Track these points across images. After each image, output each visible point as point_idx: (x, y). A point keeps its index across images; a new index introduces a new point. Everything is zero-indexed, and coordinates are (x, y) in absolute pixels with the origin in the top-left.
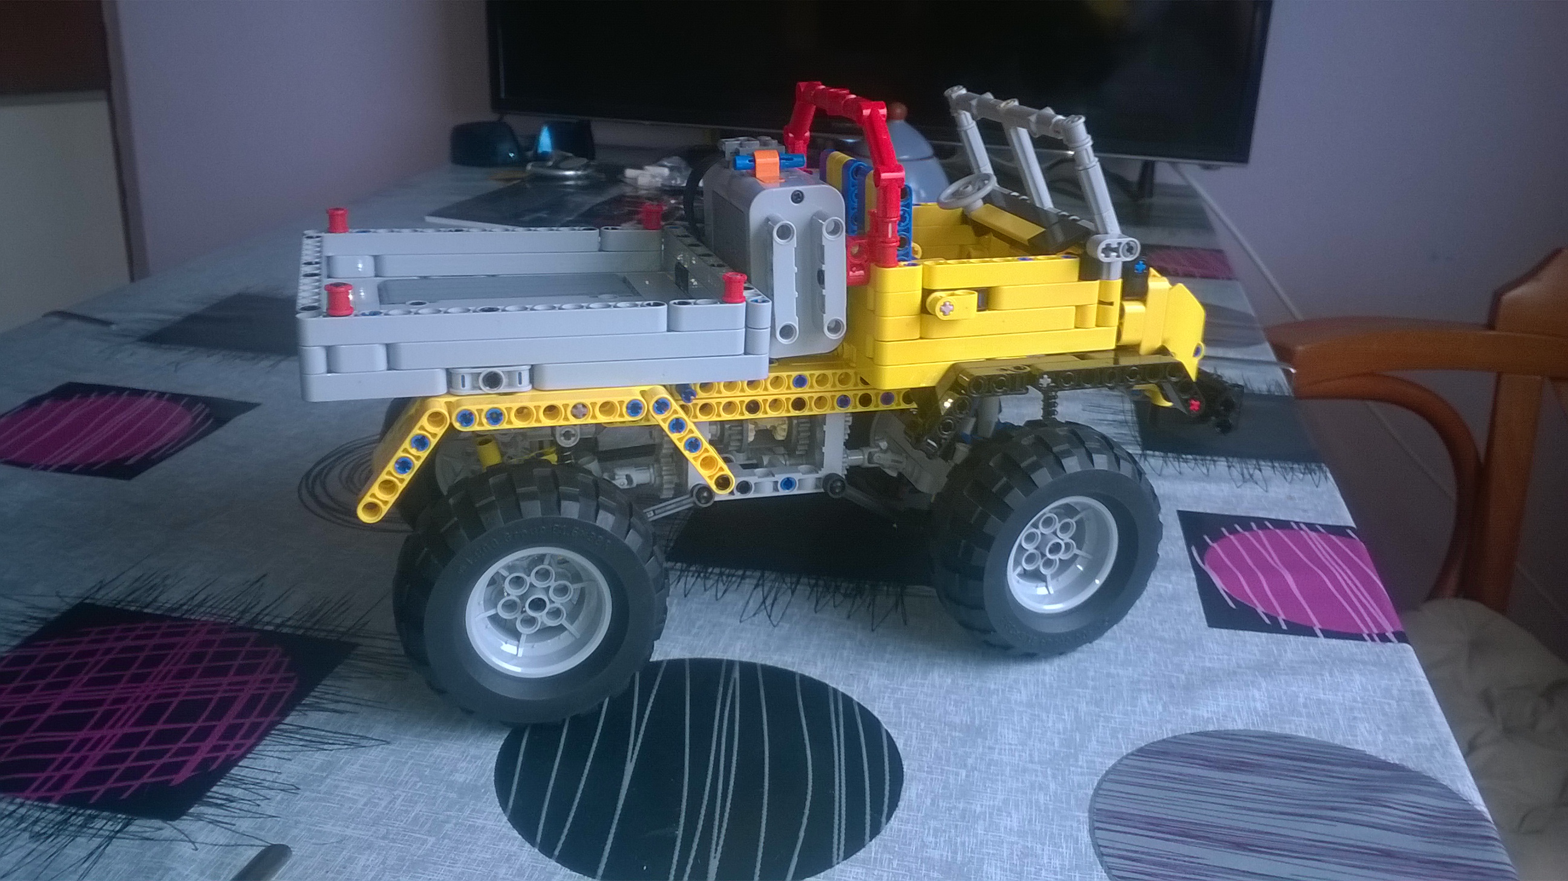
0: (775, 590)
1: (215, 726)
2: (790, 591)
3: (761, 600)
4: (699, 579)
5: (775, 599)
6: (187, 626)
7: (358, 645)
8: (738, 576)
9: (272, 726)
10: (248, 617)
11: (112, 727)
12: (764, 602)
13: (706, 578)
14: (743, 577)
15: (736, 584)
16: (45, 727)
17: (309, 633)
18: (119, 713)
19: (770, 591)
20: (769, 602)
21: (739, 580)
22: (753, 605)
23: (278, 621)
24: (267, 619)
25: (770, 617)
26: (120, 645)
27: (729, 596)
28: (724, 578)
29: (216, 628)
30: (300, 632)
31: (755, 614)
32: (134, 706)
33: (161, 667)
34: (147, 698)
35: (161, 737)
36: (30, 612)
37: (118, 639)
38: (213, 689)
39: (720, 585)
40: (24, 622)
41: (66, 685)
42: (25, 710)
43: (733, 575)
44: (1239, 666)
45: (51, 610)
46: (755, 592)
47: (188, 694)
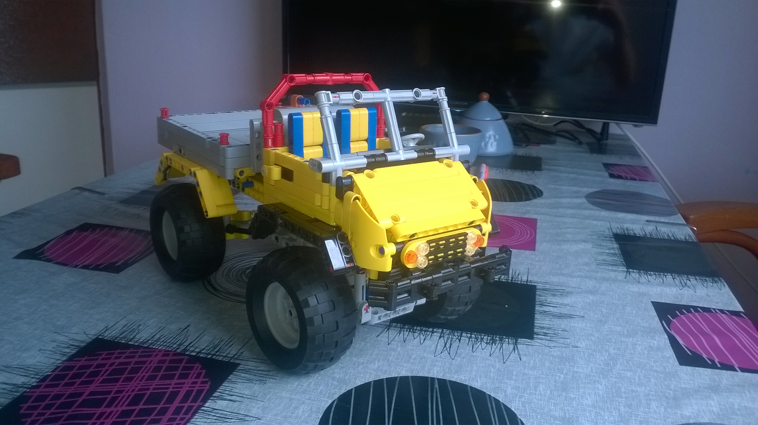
0: (450, 339)
1: (169, 407)
2: (457, 340)
3: (444, 345)
4: (410, 333)
5: (451, 345)
6: (150, 352)
7: (239, 364)
8: (430, 332)
9: (199, 408)
10: (182, 348)
11: (116, 406)
12: (445, 346)
13: (414, 332)
14: (433, 332)
15: (430, 336)
16: (82, 405)
17: (214, 357)
18: (119, 399)
19: (447, 340)
20: (448, 345)
21: (430, 334)
22: (440, 347)
23: (198, 350)
24: (192, 349)
25: (449, 354)
26: (118, 361)
27: (427, 342)
28: (423, 332)
29: (166, 353)
30: (209, 356)
31: (442, 353)
32: (127, 395)
33: (139, 374)
34: (133, 390)
35: (142, 412)
36: (71, 342)
37: (116, 358)
38: (166, 386)
39: (422, 336)
40: (68, 347)
41: (91, 382)
42: (71, 395)
43: (427, 331)
44: (700, 387)
45: (82, 342)
46: (440, 340)
47: (154, 389)
